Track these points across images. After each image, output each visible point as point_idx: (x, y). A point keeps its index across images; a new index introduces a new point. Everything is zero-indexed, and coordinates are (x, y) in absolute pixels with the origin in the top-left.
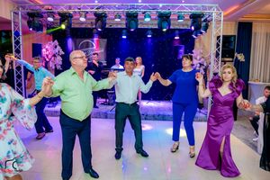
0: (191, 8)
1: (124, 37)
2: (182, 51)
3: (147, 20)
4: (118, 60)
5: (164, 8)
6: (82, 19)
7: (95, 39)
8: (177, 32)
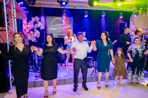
1: (86, 16)
2: (126, 26)
7: (64, 17)
8: (121, 13)
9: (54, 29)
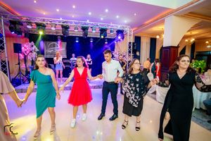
0: (117, 26)
1: (77, 41)
3: (94, 31)
4: (73, 55)
5: (103, 25)
6: (53, 29)
7: (59, 42)
9: (50, 51)
